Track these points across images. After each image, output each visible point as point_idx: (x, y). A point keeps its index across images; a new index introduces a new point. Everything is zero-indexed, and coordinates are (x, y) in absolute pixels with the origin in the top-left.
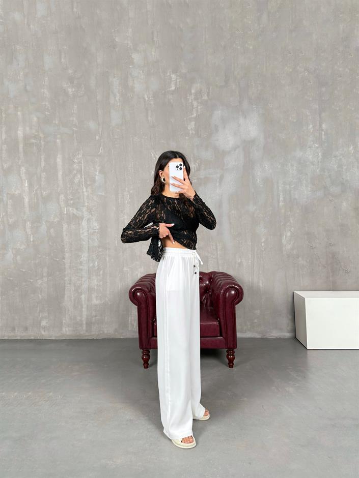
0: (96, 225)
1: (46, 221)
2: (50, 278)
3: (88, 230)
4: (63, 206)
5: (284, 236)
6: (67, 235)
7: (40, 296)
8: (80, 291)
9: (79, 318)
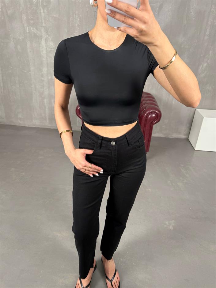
0: (53, 44)
1: (14, 38)
2: (21, 85)
3: (46, 49)
4: (25, 25)
5: (201, 67)
6: (30, 52)
7: (15, 97)
8: (43, 96)
9: (43, 115)
